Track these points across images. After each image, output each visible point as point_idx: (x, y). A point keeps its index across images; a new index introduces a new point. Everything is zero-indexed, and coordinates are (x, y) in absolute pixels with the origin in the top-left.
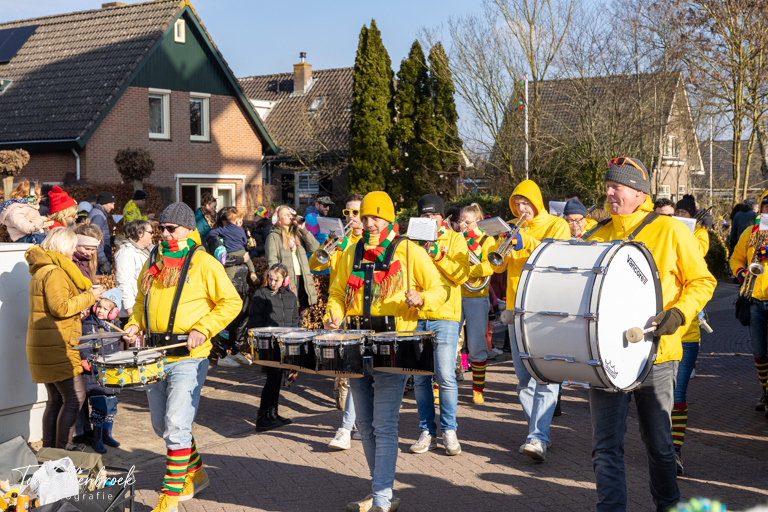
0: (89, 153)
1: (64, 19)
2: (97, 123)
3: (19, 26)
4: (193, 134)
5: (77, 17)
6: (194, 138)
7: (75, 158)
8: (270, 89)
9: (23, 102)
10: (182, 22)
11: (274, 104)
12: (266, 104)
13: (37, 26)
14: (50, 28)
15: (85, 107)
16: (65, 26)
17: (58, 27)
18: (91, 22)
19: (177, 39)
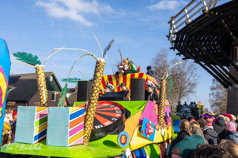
0: (29, 103)
1: (27, 75)
2: (32, 97)
3: (17, 76)
4: (52, 100)
5: (30, 75)
6: (52, 101)
7: (26, 104)
8: (70, 91)
9: (16, 91)
10: (52, 77)
11: (70, 94)
12: (69, 94)
13: (21, 76)
14: (24, 76)
15: (29, 93)
16: (27, 76)
17: (26, 76)
18: (33, 76)
19: (50, 80)
